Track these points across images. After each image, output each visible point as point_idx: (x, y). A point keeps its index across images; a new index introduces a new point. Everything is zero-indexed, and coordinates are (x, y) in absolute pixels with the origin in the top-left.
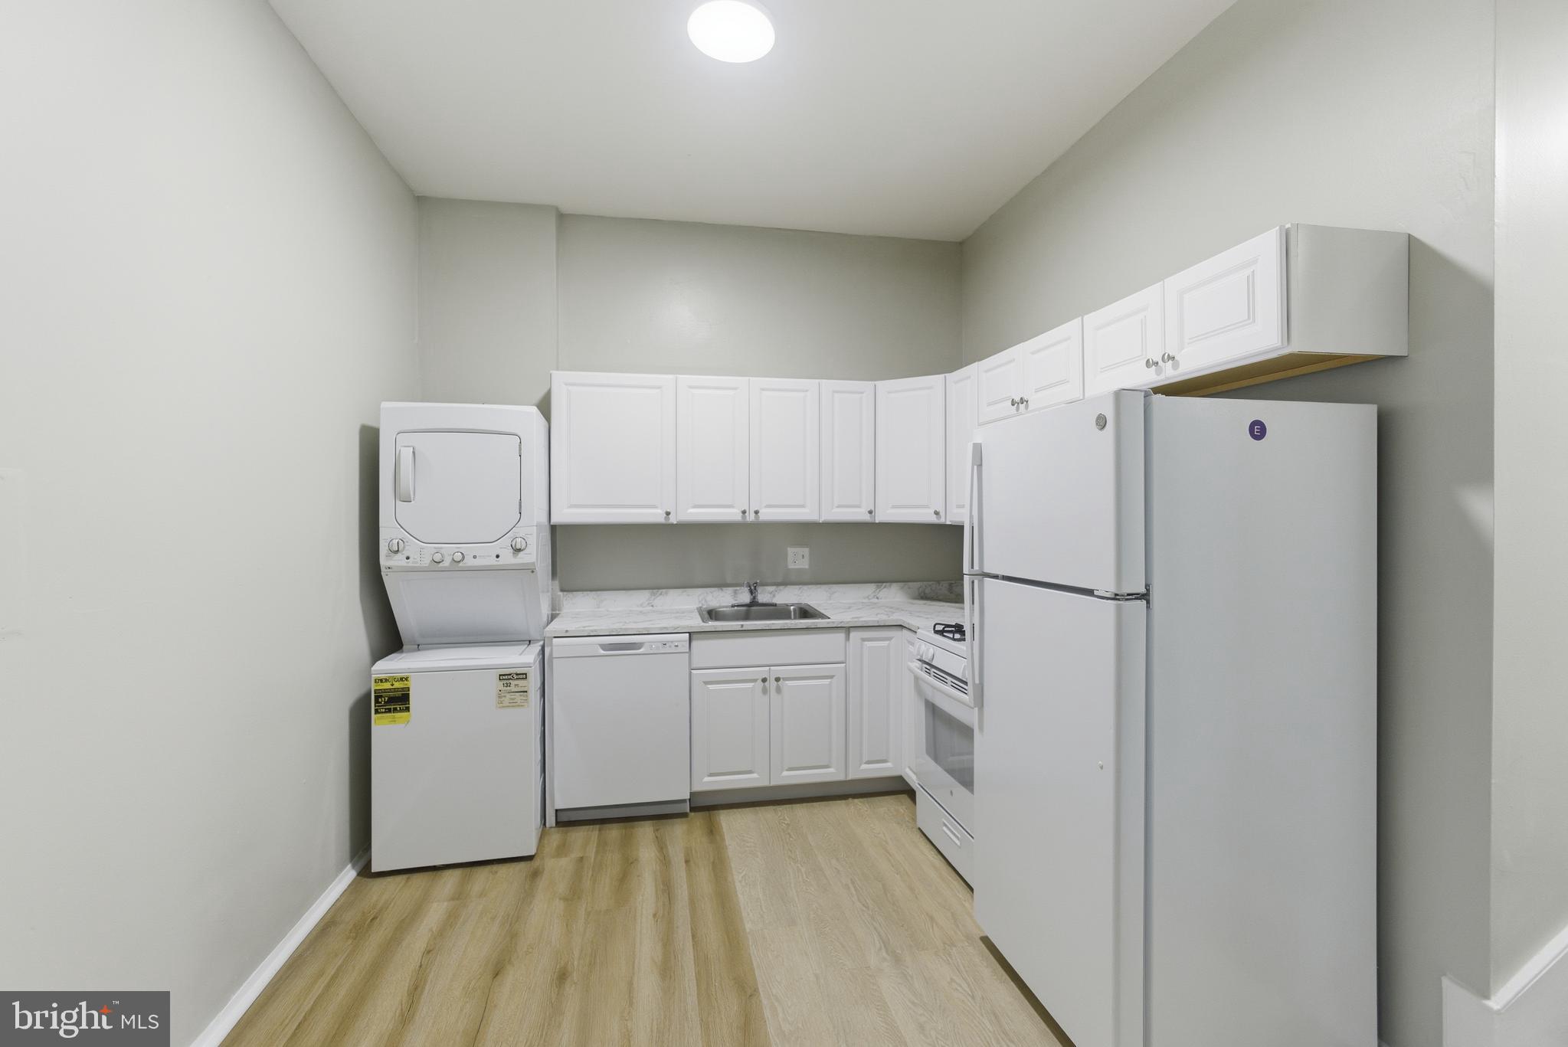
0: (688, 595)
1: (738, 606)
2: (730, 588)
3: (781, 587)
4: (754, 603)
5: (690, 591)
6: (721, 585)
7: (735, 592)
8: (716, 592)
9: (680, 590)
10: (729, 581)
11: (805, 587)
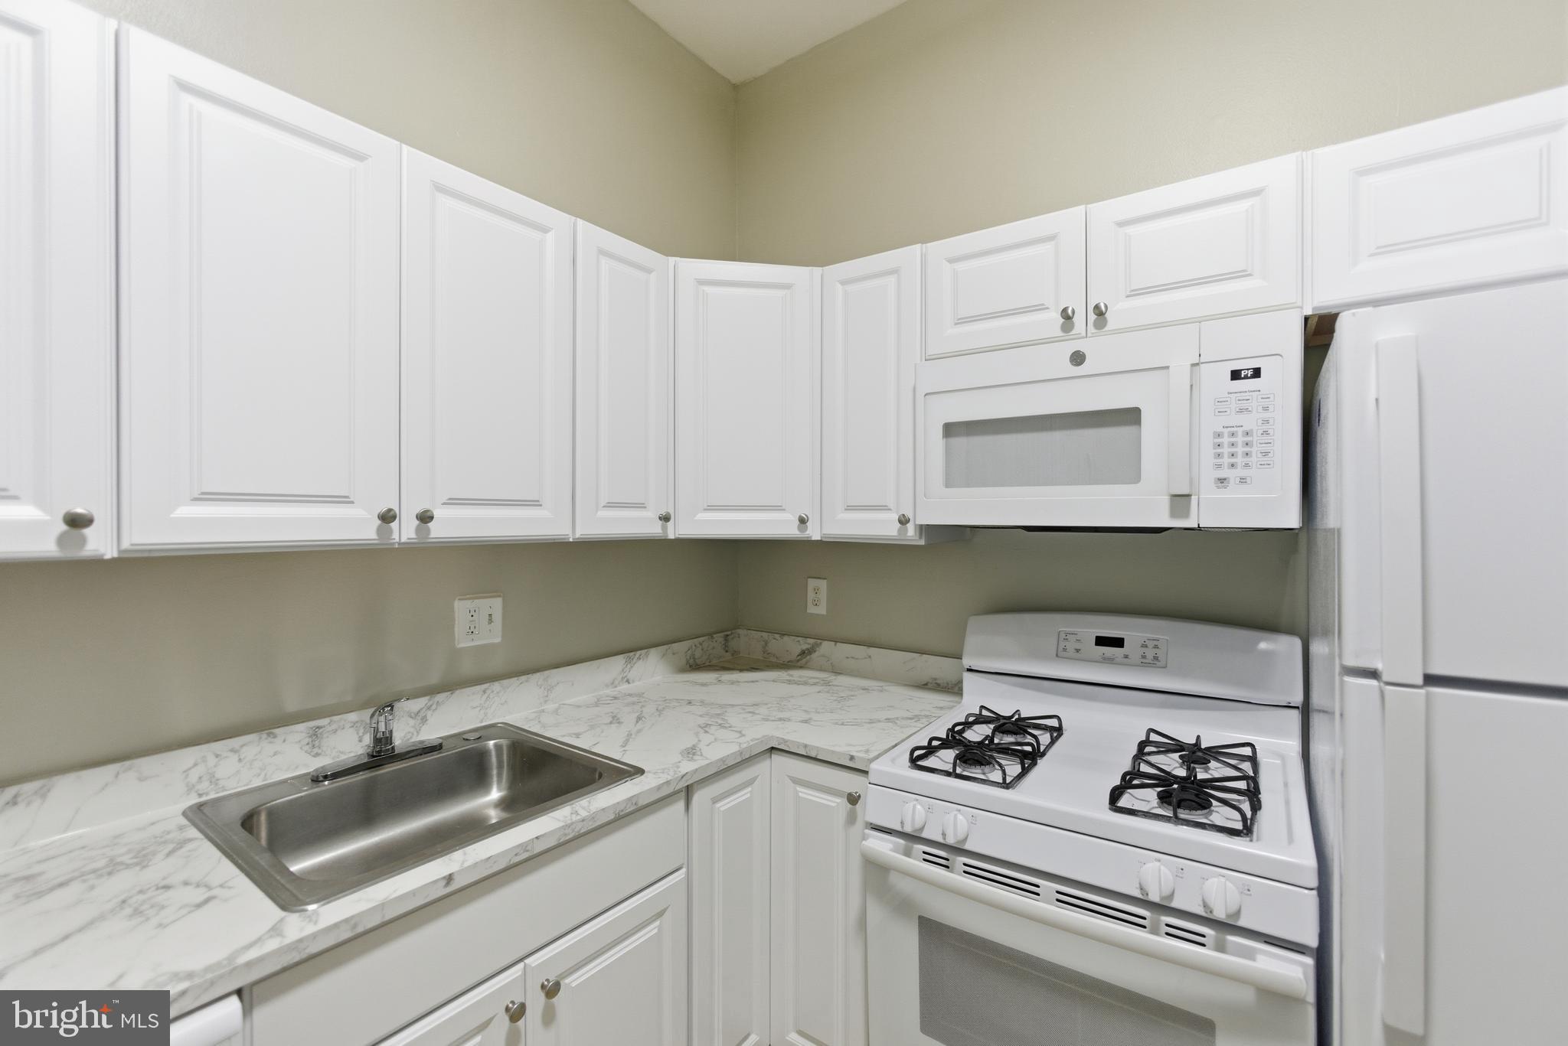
0: (141, 779)
1: (335, 776)
2: (301, 727)
3: (440, 697)
4: (382, 753)
5: (146, 764)
6: (267, 724)
7: (315, 734)
8: (252, 747)
9: (112, 769)
10: (292, 705)
11: (496, 686)
